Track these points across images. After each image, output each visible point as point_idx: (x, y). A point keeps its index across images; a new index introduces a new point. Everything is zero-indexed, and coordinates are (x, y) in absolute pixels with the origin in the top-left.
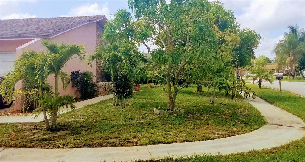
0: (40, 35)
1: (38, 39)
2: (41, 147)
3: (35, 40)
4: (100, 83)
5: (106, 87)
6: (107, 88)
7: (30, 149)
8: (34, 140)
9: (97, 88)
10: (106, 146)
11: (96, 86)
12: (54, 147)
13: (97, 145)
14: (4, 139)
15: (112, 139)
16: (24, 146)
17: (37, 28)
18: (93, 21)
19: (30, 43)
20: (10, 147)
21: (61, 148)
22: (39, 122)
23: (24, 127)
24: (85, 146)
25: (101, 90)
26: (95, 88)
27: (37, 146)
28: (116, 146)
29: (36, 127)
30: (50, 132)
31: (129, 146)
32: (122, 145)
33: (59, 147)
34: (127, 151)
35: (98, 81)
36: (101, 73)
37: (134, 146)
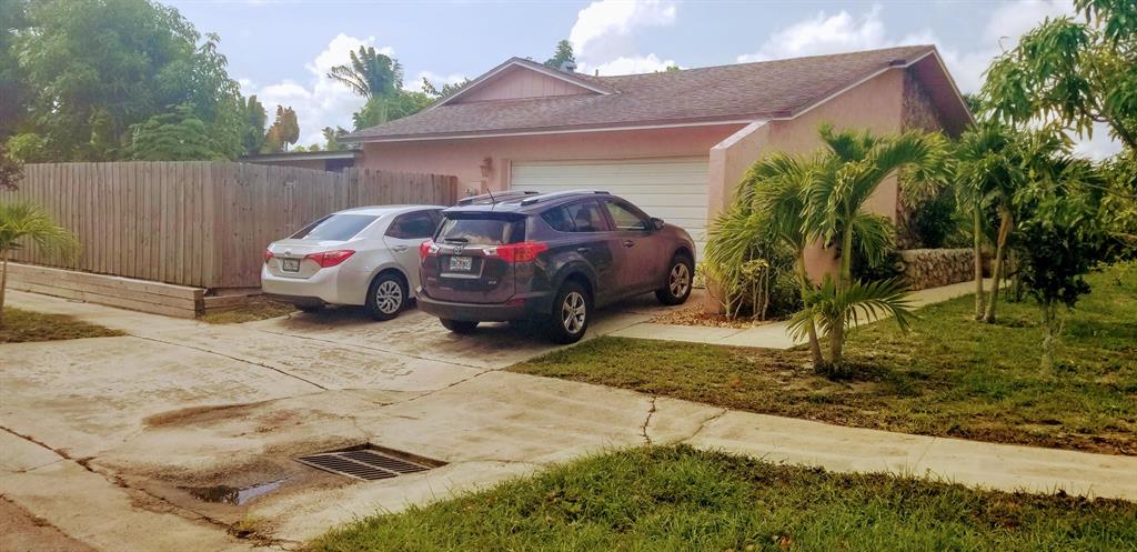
0: (762, 110)
1: (762, 123)
2: (823, 418)
3: (754, 125)
4: (914, 252)
5: (929, 263)
6: (931, 267)
7: (793, 419)
8: (797, 398)
9: (903, 267)
10: (1023, 443)
11: (902, 260)
12: (860, 425)
13: (992, 436)
14: (716, 385)
15: (1033, 422)
16: (774, 411)
17: (744, 91)
18: (903, 62)
19: (741, 134)
20: (738, 406)
21: (882, 429)
22: (784, 351)
23: (751, 360)
24: (956, 432)
25: (915, 272)
26: (898, 264)
27: (811, 414)
28: (1057, 446)
29: (780, 361)
30: (828, 382)
31: (1104, 453)
32: (1076, 447)
33: (875, 426)
34: (1108, 467)
35: (900, 244)
36: (910, 223)
37: (1123, 456)
